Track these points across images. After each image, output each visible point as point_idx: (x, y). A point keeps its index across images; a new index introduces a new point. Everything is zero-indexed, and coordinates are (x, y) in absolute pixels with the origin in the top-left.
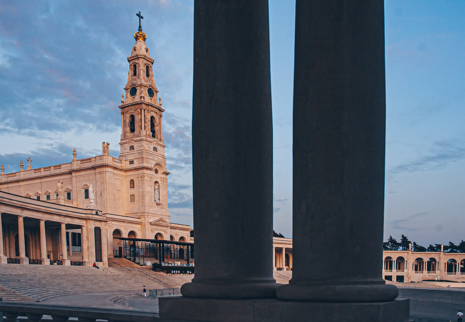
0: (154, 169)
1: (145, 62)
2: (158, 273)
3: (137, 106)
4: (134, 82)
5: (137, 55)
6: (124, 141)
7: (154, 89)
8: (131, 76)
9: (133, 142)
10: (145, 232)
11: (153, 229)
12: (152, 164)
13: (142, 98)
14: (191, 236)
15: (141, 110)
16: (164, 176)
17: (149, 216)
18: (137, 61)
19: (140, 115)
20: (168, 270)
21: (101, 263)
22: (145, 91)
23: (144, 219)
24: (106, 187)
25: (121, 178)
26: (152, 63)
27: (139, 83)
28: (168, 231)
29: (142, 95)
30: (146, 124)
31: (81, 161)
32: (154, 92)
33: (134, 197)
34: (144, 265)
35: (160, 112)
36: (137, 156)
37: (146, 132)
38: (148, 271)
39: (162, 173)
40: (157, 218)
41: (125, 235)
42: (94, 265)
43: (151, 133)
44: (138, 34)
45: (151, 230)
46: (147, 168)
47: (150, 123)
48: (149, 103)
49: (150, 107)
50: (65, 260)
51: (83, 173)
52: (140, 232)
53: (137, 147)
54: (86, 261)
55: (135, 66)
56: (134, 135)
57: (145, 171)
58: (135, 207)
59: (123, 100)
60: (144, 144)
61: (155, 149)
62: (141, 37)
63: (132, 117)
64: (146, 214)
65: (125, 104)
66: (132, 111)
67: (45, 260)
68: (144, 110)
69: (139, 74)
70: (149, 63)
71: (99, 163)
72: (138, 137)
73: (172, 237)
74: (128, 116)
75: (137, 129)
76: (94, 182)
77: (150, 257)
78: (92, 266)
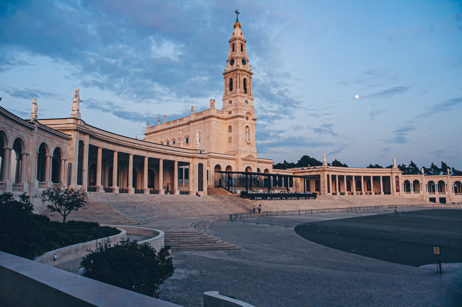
0: (246, 117)
1: (240, 41)
2: (244, 199)
3: (234, 72)
4: (233, 56)
5: (235, 38)
6: (225, 98)
7: (246, 59)
8: (231, 52)
9: (231, 98)
10: (238, 166)
11: (245, 164)
12: (243, 113)
13: (238, 66)
14: (273, 169)
15: (237, 74)
16: (253, 122)
17: (241, 153)
18: (235, 42)
19: (236, 78)
20: (252, 197)
21: (202, 192)
22: (240, 61)
23: (237, 156)
24: (212, 133)
25: (222, 125)
26: (245, 42)
27: (236, 56)
28: (255, 164)
29: (238, 64)
30: (240, 84)
31: (196, 114)
32: (246, 61)
33: (231, 139)
34: (235, 193)
35: (250, 75)
36: (234, 108)
37: (239, 90)
38: (237, 198)
39: (252, 120)
40: (247, 155)
41: (223, 169)
42: (197, 194)
43: (244, 90)
44: (236, 24)
45: (243, 164)
46: (241, 117)
47: (243, 83)
48: (242, 69)
49: (243, 72)
50: (175, 190)
51: (197, 123)
52: (235, 166)
53: (234, 101)
54: (191, 191)
55: (233, 45)
56: (232, 93)
57: (239, 119)
58: (232, 147)
59: (225, 69)
60: (238, 99)
61: (246, 102)
62: (237, 26)
63: (231, 80)
64: (239, 152)
65: (226, 71)
66: (230, 76)
67: (161, 190)
68: (239, 74)
69: (236, 50)
70: (243, 42)
71: (207, 114)
72: (235, 94)
73: (258, 169)
74: (228, 79)
75: (234, 88)
76: (204, 129)
77: (240, 186)
78: (195, 194)
